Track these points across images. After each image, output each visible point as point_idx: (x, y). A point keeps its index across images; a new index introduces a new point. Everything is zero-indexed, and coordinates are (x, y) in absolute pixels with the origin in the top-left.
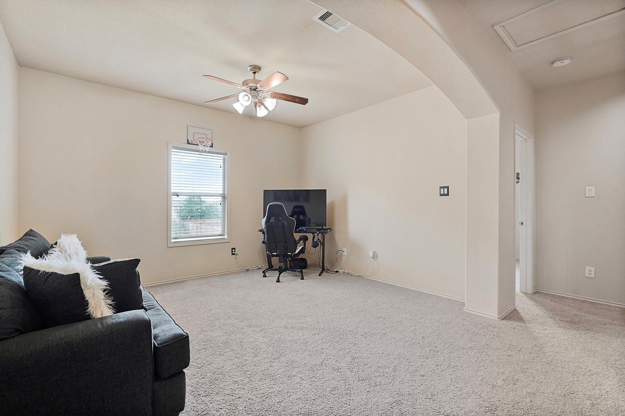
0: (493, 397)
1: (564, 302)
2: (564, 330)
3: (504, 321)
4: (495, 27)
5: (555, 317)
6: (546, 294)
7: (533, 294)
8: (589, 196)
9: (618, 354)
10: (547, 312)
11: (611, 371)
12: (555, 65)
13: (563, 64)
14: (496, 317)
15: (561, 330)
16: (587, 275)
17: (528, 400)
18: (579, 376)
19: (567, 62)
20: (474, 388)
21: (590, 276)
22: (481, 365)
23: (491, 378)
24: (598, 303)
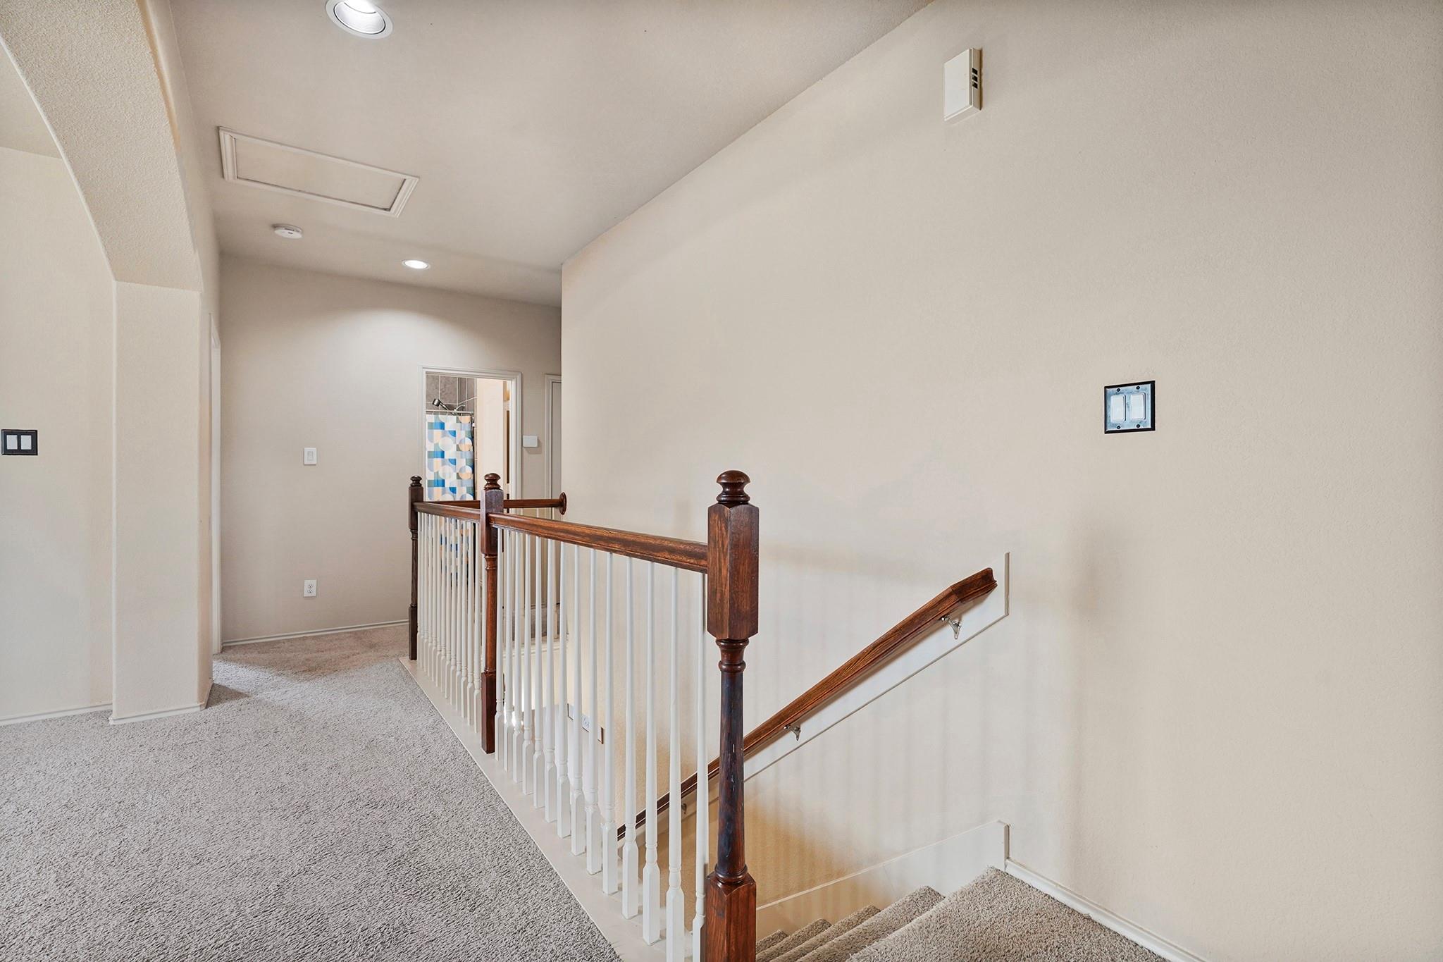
0: (292, 798)
1: (279, 647)
2: (308, 683)
3: (214, 709)
4: (222, 133)
5: (285, 672)
6: (243, 645)
7: (221, 652)
8: (309, 463)
9: (382, 682)
10: (267, 670)
11: (389, 701)
12: (279, 232)
13: (290, 236)
14: (197, 707)
15: (306, 685)
16: (306, 594)
17: (335, 775)
18: (365, 721)
19: (296, 235)
20: (256, 807)
21: (310, 595)
22: (237, 778)
23: (268, 783)
24: (322, 636)
